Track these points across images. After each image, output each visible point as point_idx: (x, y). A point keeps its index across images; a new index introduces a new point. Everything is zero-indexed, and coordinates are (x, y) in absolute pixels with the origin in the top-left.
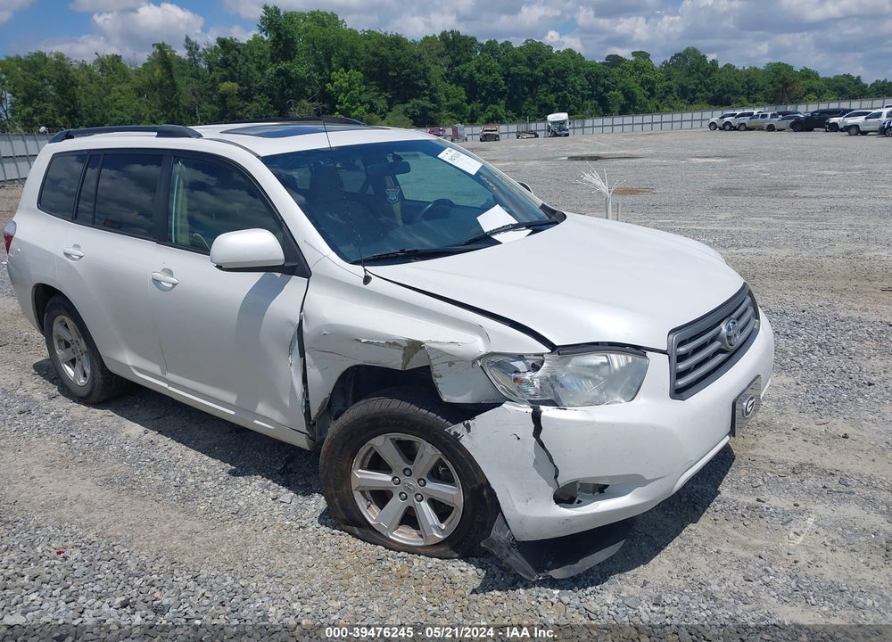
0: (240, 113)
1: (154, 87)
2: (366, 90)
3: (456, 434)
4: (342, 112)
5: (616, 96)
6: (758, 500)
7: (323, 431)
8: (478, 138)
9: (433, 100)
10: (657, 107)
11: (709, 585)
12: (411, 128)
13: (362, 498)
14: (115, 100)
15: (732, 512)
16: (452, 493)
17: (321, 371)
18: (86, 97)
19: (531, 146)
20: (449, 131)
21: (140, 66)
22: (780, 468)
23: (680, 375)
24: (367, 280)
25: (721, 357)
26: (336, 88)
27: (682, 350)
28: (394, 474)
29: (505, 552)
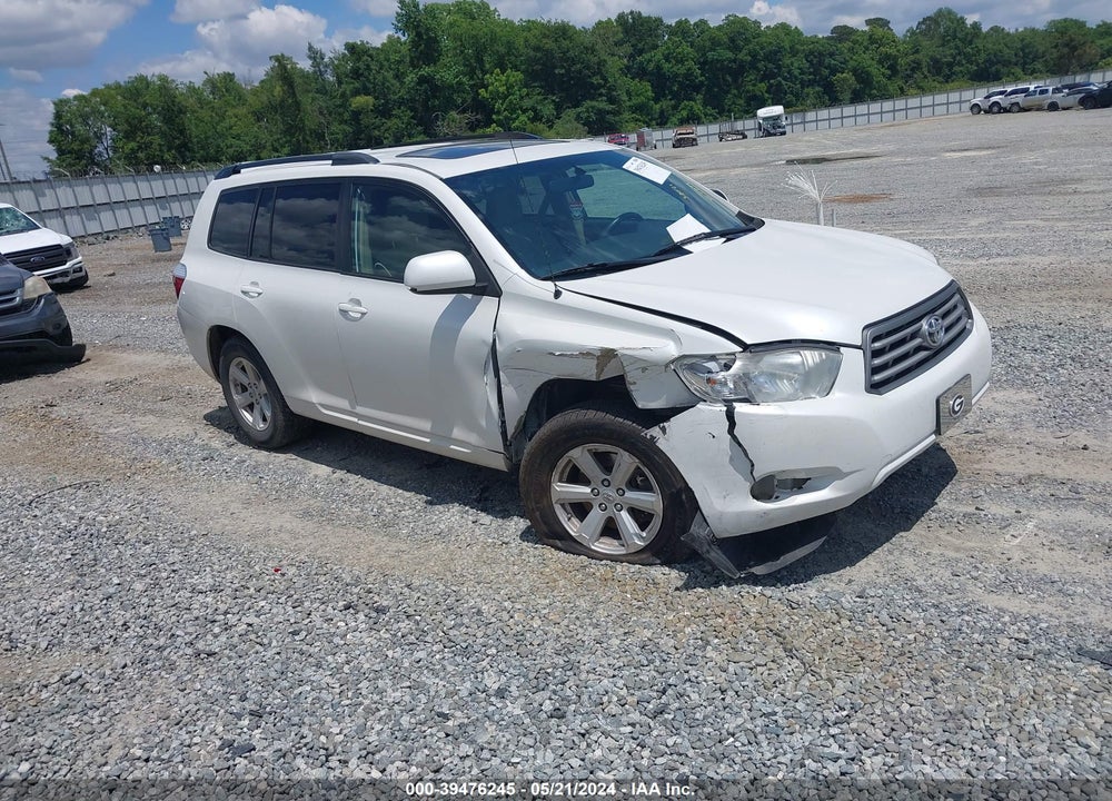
0: (377, 133)
1: (275, 108)
2: (527, 95)
3: (653, 438)
4: (499, 124)
5: (844, 80)
6: (977, 509)
7: (519, 452)
8: (670, 143)
9: (611, 100)
10: (901, 89)
11: (915, 580)
12: (585, 137)
13: (562, 510)
14: (231, 128)
15: (946, 520)
16: (652, 500)
17: (515, 388)
18: (197, 126)
19: (737, 150)
20: (633, 138)
21: (257, 84)
22: (1006, 480)
23: (876, 370)
24: (557, 294)
25: (922, 354)
26: (491, 93)
27: (877, 345)
28: (593, 485)
29: (706, 548)
